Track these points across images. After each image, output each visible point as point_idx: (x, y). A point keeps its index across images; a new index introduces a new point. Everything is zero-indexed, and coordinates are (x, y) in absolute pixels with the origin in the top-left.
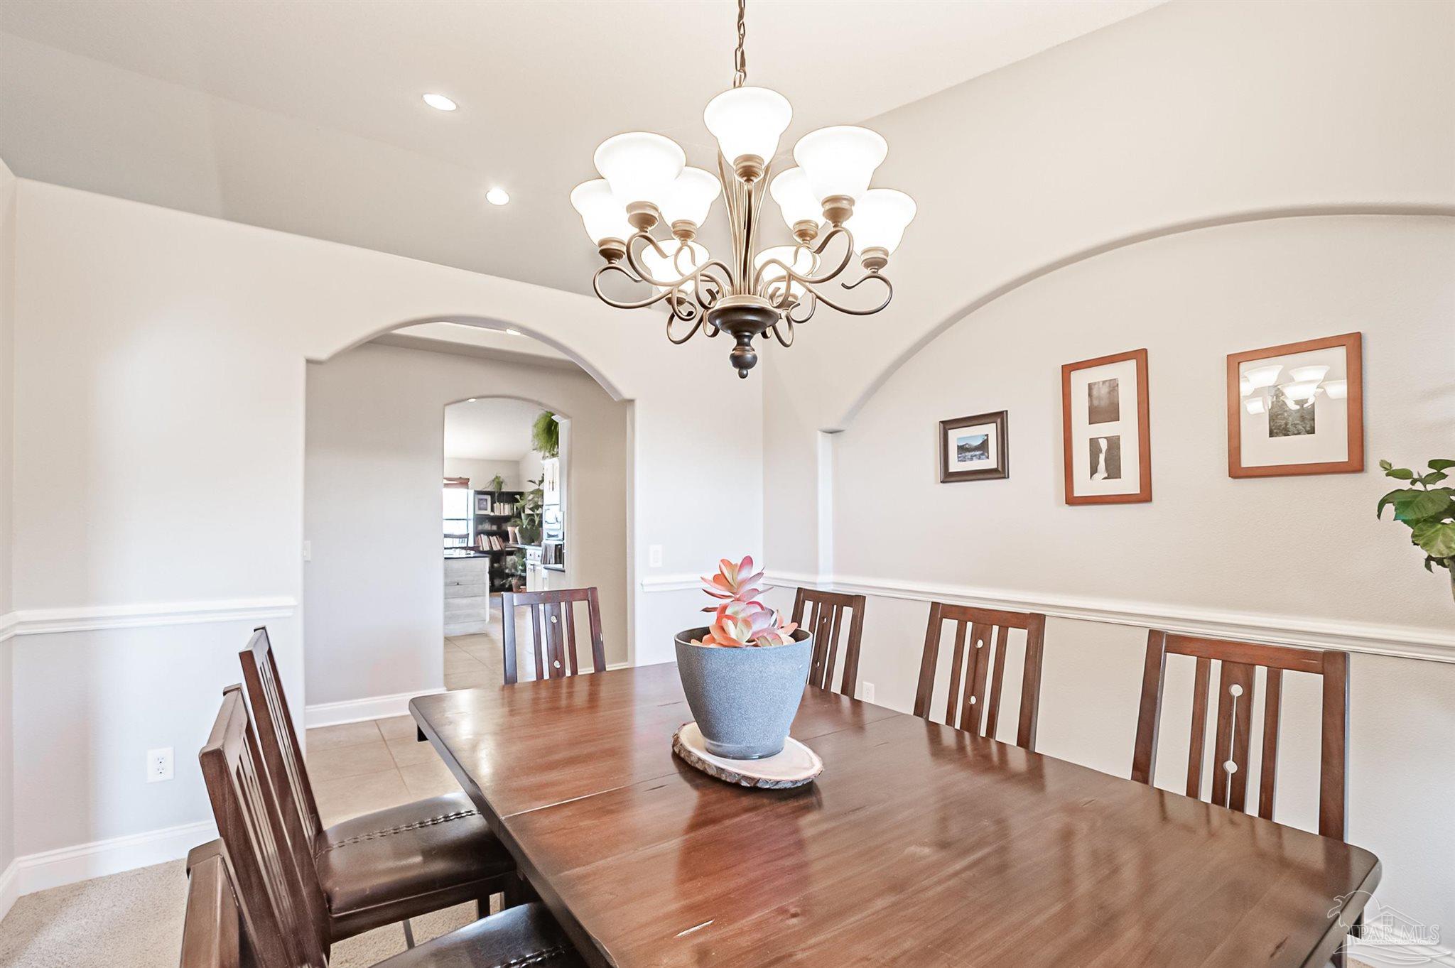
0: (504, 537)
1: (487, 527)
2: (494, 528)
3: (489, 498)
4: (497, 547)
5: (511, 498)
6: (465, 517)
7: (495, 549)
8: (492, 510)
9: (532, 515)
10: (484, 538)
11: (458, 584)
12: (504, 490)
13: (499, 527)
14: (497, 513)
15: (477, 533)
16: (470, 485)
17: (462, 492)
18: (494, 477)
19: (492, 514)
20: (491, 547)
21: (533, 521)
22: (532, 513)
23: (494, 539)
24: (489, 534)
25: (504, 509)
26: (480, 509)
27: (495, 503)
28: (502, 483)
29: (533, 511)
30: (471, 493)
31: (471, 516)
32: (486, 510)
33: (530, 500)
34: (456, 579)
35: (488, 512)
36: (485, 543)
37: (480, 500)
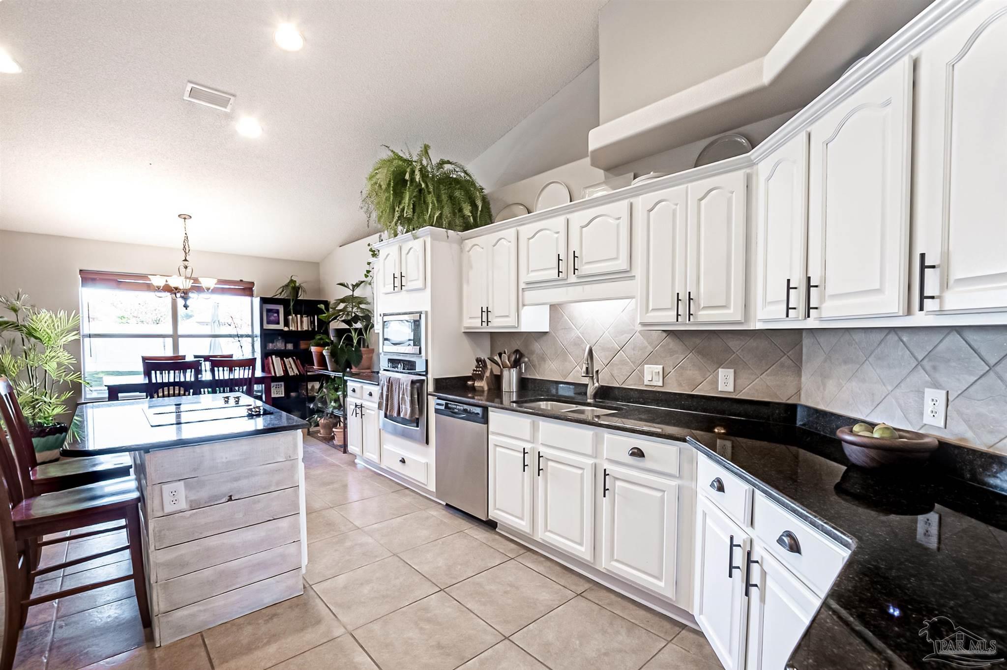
0: (305, 358)
1: (279, 345)
2: (290, 346)
3: (281, 309)
4: (293, 371)
5: (311, 308)
6: (250, 333)
7: (291, 374)
8: (286, 324)
9: (348, 331)
10: (276, 360)
11: (230, 499)
12: (301, 297)
13: (296, 346)
14: (292, 328)
15: (266, 355)
16: (255, 293)
17: (244, 301)
18: (288, 281)
19: (286, 329)
20: (286, 371)
21: (349, 339)
22: (347, 327)
23: (289, 361)
24: (282, 354)
25: (302, 324)
26: (269, 322)
27: (290, 314)
28: (299, 288)
29: (351, 325)
30: (257, 301)
31: (257, 331)
32: (278, 323)
33: (341, 311)
34: (226, 488)
35: (281, 326)
36: (277, 366)
37: (269, 311)
